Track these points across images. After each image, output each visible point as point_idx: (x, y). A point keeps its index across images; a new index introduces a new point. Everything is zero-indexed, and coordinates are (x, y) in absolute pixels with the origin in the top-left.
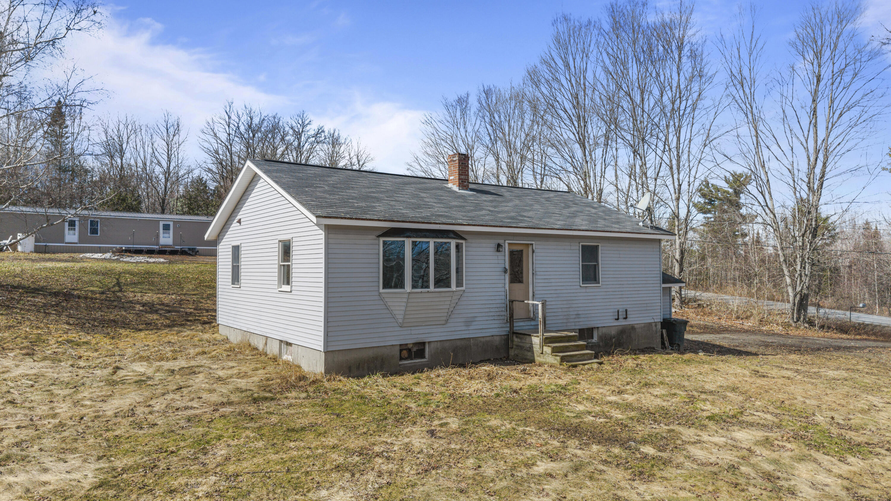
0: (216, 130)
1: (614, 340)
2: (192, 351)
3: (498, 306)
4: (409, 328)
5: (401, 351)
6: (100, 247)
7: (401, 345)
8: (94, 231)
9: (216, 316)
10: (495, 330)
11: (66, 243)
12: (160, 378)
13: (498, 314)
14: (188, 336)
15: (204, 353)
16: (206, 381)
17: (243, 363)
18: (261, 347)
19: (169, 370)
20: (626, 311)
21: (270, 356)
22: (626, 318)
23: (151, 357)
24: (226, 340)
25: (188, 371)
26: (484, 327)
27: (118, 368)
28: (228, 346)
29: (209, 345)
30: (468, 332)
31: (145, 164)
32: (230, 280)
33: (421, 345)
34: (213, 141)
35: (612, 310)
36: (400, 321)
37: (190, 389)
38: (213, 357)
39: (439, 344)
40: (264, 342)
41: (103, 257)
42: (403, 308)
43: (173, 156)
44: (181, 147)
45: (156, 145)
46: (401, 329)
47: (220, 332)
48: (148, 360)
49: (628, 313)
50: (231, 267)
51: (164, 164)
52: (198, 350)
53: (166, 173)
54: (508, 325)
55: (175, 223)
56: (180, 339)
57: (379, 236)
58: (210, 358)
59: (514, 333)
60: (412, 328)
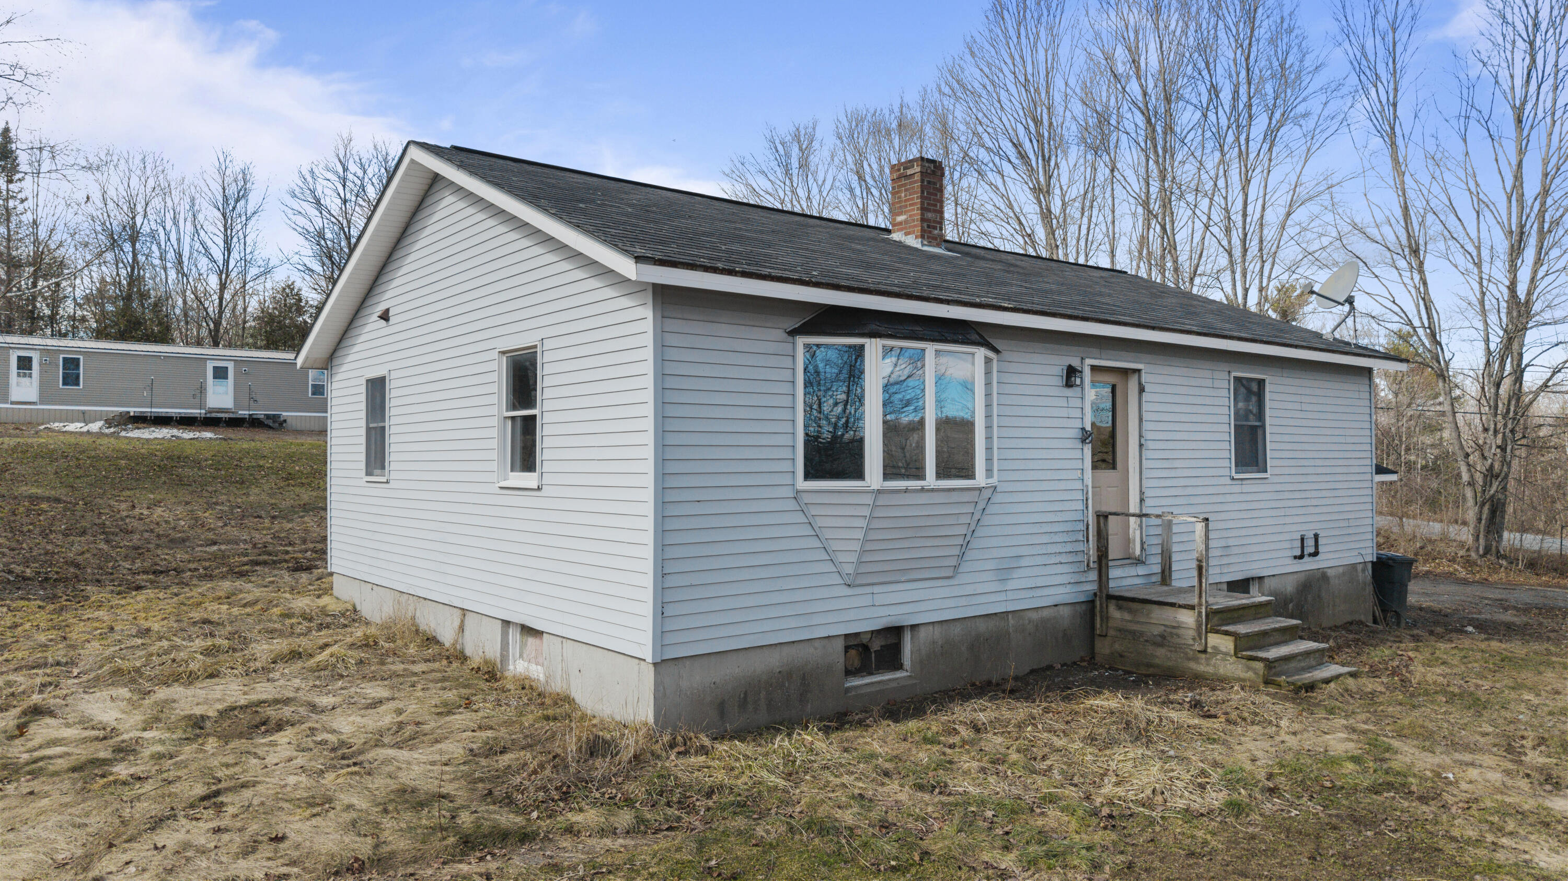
0: (319, 193)
1: (1291, 606)
2: (263, 649)
3: (1068, 527)
4: (868, 589)
5: (847, 648)
6: (84, 412)
7: (846, 635)
8: (71, 378)
9: (325, 553)
10: (1062, 590)
11: (12, 403)
12: (159, 748)
13: (1069, 548)
14: (256, 602)
15: (295, 655)
16: (299, 761)
17: (406, 686)
18: (447, 636)
19: (189, 717)
20: (1316, 537)
21: (476, 661)
22: (1316, 554)
23: (147, 672)
24: (352, 616)
25: (245, 718)
26: (1040, 582)
27: (37, 712)
28: (359, 632)
29: (310, 630)
30: (1002, 597)
31: (181, 256)
32: (363, 466)
33: (895, 632)
34: (313, 212)
35: (1288, 537)
36: (849, 569)
37: (247, 793)
38: (319, 668)
39: (938, 629)
40: (457, 623)
41: (85, 429)
42: (860, 535)
43: (235, 240)
44: (251, 223)
45: (200, 217)
46: (849, 591)
47: (336, 592)
48: (133, 681)
49: (1321, 541)
50: (363, 432)
51: (218, 254)
52: (281, 645)
53: (221, 272)
54: (1093, 576)
55: (238, 362)
56: (235, 611)
57: (793, 333)
58: (312, 670)
59: (1110, 597)
60: (876, 589)
